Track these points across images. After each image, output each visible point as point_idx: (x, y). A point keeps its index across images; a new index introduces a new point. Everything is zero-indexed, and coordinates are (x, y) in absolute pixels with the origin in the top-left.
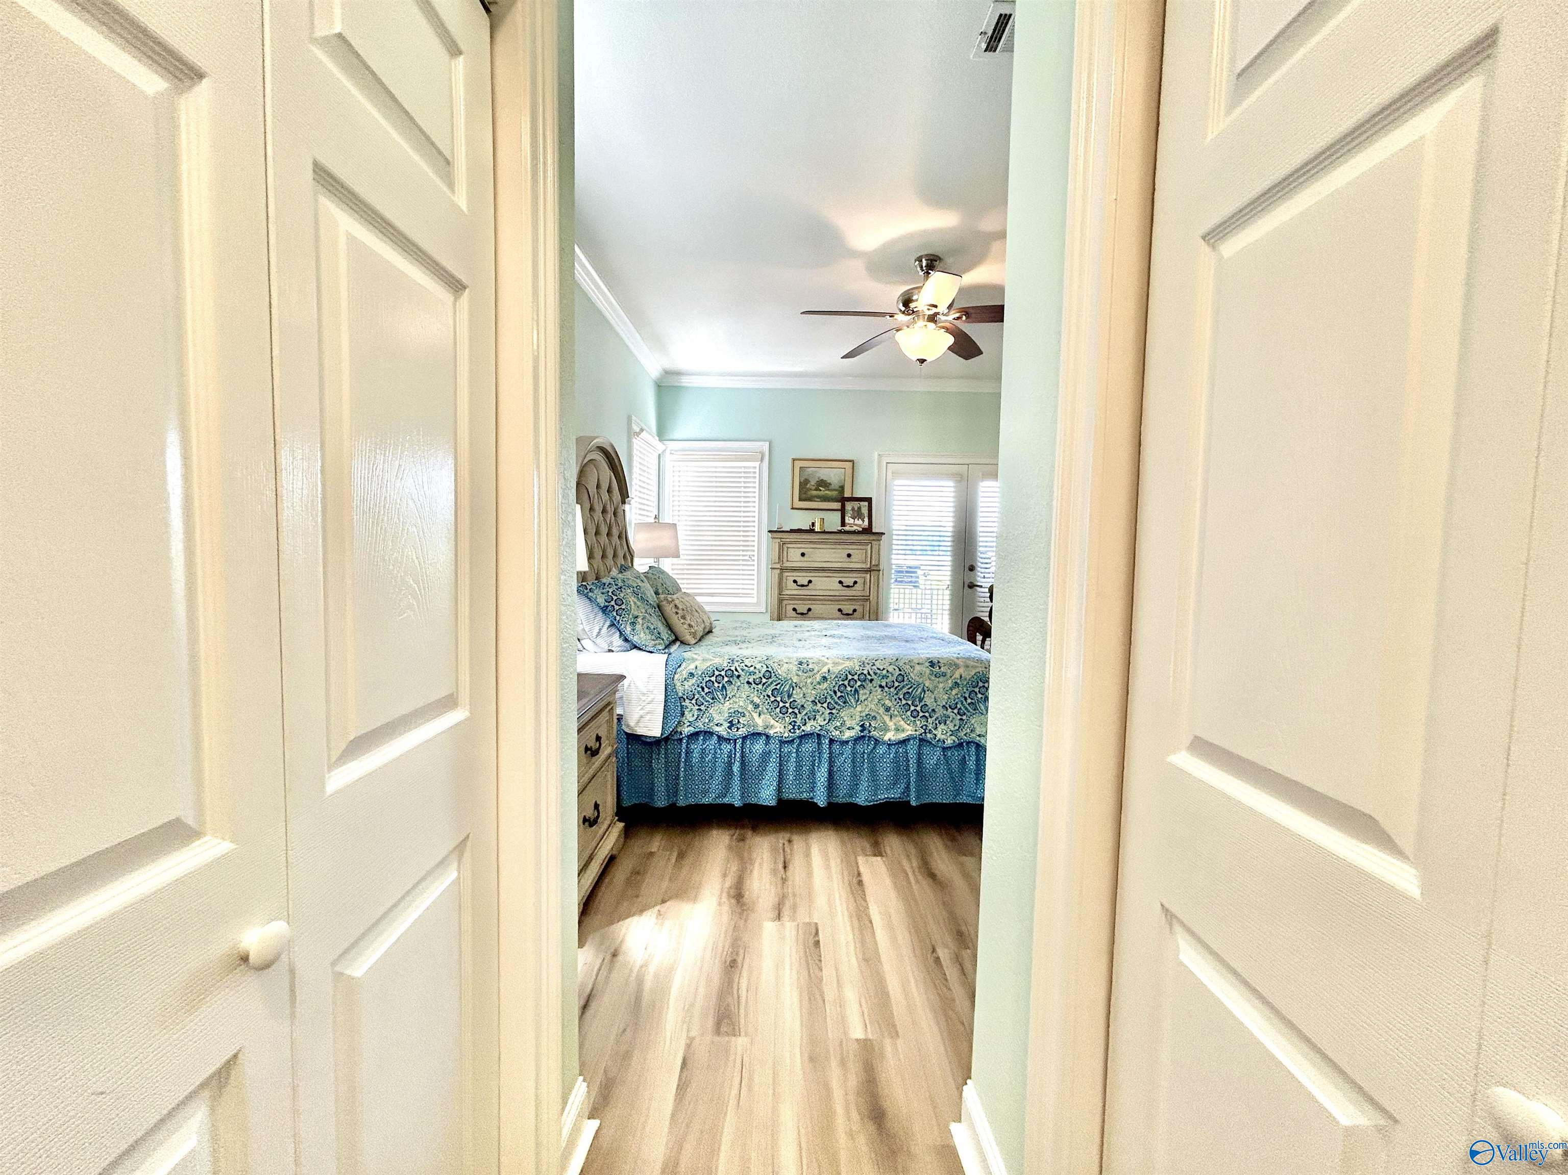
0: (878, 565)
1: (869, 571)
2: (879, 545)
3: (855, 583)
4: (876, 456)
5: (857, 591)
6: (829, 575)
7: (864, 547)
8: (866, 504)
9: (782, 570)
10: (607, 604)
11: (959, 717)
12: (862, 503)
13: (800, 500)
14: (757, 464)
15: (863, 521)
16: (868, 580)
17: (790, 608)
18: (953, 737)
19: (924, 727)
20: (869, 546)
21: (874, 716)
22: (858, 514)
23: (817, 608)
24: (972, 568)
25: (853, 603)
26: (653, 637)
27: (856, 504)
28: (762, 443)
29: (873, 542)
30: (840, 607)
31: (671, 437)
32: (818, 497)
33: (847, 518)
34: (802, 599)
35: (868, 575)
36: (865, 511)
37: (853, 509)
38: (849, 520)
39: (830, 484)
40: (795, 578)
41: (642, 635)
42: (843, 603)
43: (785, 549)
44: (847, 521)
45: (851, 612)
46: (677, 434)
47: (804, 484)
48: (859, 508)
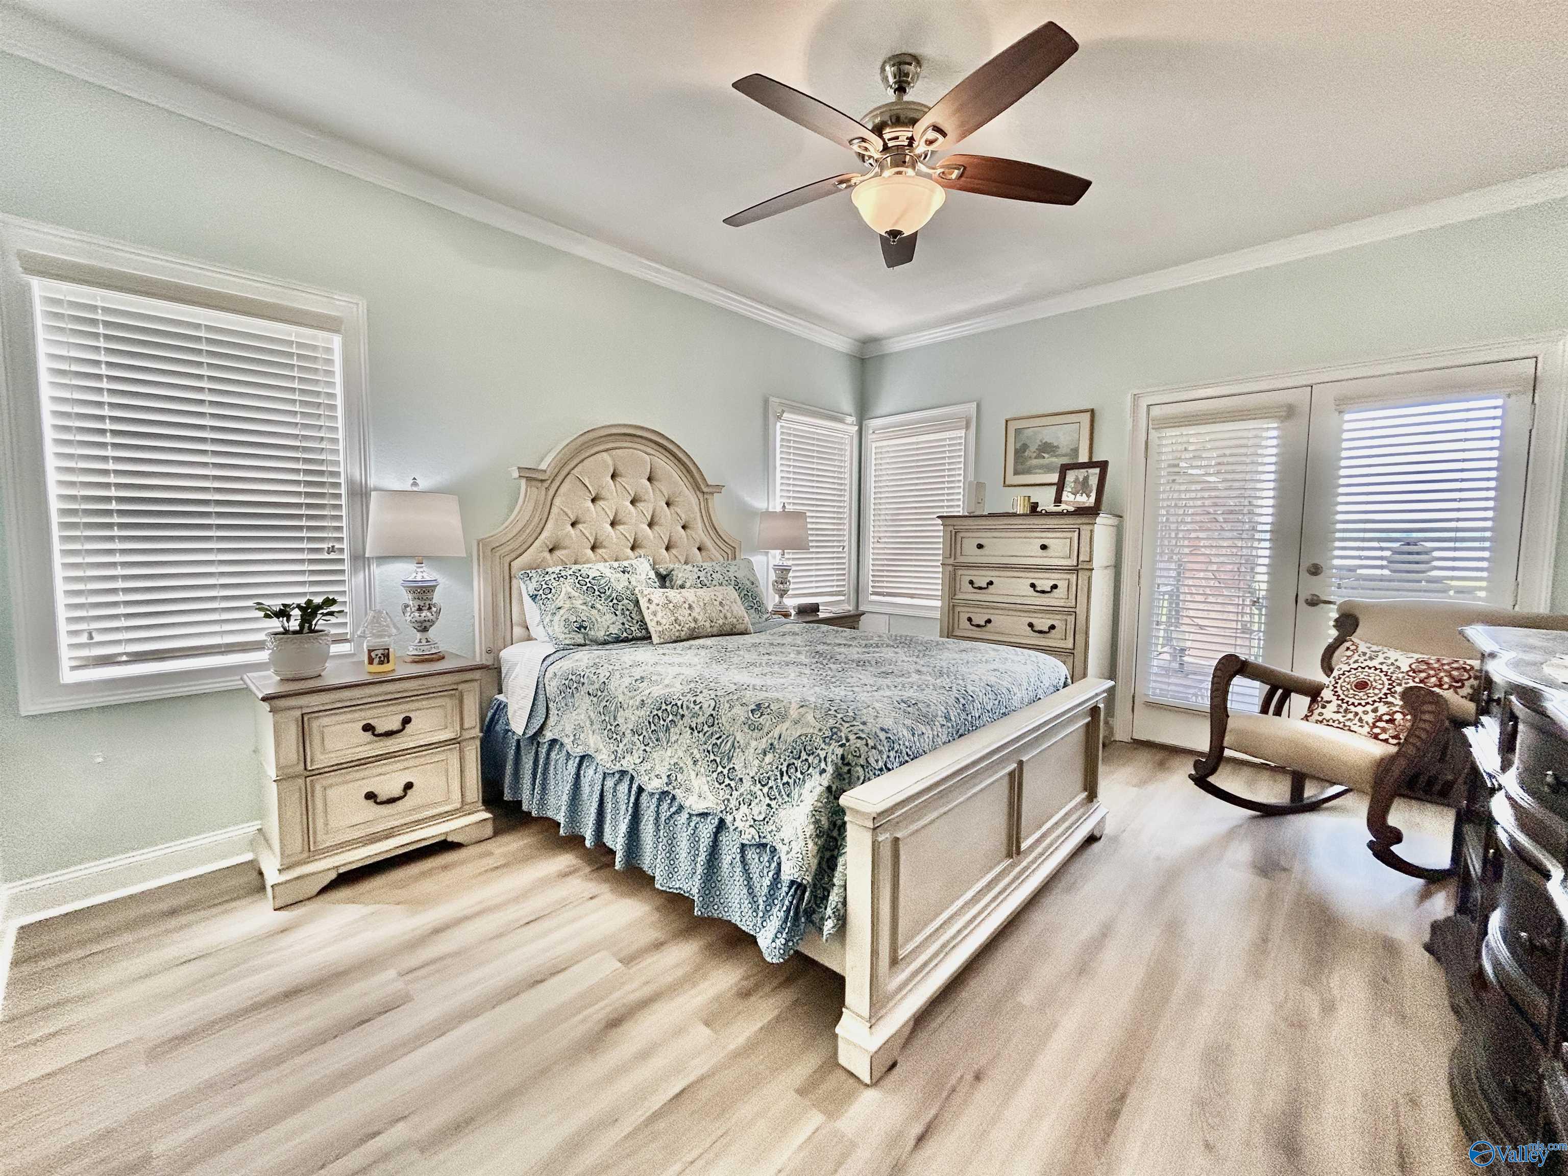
0: (1090, 561)
1: (1075, 570)
2: (1092, 531)
3: (1055, 587)
4: (1129, 399)
5: (1057, 599)
6: (1016, 574)
7: (1069, 535)
8: (1097, 471)
9: (956, 567)
10: (536, 593)
11: (768, 801)
12: (1091, 471)
13: (1016, 473)
14: (962, 433)
15: (1088, 496)
16: (1075, 583)
17: (964, 617)
18: (753, 831)
19: (726, 802)
20: (1076, 534)
21: (681, 768)
22: (1084, 486)
23: (1001, 621)
24: (1315, 570)
25: (1051, 616)
26: (566, 631)
27: (1081, 474)
28: (968, 405)
29: (1082, 527)
30: (1030, 620)
31: (879, 413)
32: (1041, 467)
33: (1065, 493)
34: (979, 605)
35: (1075, 576)
36: (1094, 482)
37: (1076, 481)
38: (1067, 496)
39: (1057, 447)
40: (971, 578)
41: (556, 627)
42: (1036, 615)
43: (959, 539)
44: (1064, 498)
45: (1046, 629)
46: (879, 412)
47: (1020, 453)
48: (1086, 479)
